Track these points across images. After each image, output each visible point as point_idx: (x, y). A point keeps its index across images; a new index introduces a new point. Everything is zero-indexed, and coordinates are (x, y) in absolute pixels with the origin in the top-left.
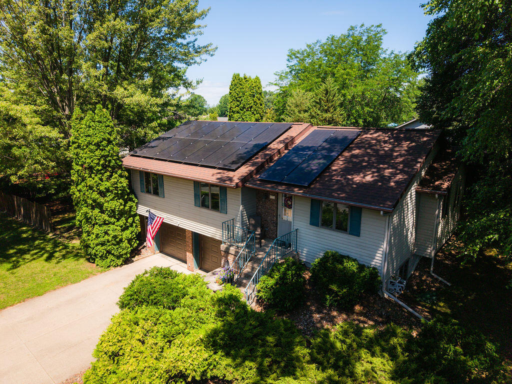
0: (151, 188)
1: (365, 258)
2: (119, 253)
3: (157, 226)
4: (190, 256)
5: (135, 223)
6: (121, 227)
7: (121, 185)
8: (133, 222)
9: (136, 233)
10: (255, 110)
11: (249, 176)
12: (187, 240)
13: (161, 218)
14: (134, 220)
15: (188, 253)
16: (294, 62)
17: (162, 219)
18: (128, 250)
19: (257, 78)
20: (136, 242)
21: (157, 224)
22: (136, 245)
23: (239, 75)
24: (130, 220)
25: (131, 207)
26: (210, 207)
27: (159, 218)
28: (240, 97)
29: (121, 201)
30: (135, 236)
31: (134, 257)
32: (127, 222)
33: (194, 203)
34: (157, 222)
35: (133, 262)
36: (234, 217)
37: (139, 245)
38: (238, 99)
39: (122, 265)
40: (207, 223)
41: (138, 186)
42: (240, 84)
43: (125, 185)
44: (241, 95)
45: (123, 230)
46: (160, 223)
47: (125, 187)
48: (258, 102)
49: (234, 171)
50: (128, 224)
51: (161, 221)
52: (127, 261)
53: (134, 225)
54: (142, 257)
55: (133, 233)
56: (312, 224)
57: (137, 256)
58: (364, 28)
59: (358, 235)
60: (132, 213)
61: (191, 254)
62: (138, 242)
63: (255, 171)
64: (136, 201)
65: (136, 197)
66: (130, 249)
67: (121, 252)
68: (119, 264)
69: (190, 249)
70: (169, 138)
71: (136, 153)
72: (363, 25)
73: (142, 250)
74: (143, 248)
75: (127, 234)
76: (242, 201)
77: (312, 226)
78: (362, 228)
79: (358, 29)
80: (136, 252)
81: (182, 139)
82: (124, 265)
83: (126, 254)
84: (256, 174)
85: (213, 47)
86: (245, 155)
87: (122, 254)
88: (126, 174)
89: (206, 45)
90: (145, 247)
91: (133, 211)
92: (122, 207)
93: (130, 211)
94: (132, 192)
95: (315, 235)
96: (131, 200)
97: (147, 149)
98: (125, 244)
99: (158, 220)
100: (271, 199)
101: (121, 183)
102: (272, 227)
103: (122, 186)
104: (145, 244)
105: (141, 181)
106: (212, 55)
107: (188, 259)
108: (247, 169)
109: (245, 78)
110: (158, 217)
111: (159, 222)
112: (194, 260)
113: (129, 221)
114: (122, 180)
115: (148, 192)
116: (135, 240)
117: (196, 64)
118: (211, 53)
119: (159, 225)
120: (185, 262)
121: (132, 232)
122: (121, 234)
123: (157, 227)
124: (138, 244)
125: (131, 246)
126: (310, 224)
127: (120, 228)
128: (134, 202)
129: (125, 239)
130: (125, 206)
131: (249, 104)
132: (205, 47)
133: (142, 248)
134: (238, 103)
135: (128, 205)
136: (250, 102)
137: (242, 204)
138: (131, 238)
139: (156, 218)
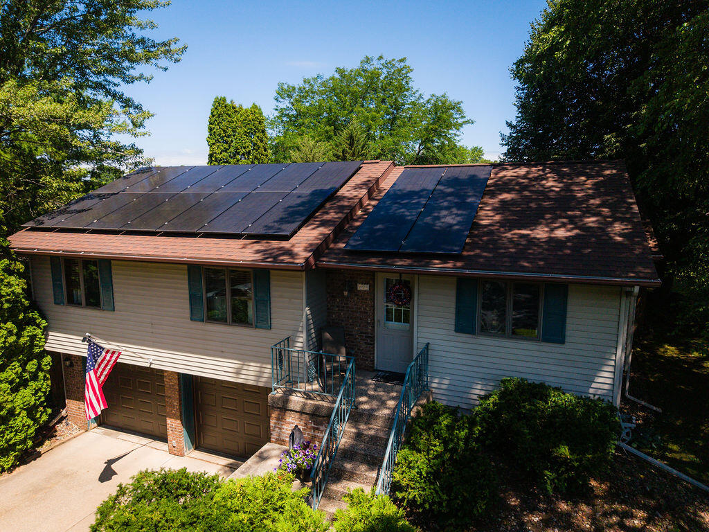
0: (81, 293)
1: (576, 383)
2: (7, 442)
3: (104, 370)
4: (175, 426)
5: (42, 370)
6: (11, 383)
7: (9, 290)
8: (39, 368)
9: (45, 393)
10: (256, 157)
11: (324, 245)
12: (168, 393)
13: (114, 353)
14: (40, 365)
15: (169, 421)
16: (285, 104)
17: (115, 356)
18: (29, 432)
19: (255, 107)
20: (45, 411)
21: (106, 366)
22: (45, 418)
23: (224, 100)
24: (32, 366)
25: (33, 337)
26: (229, 319)
27: (109, 355)
28: (229, 136)
29: (9, 325)
30: (43, 399)
31: (41, 444)
32: (24, 370)
33: (189, 315)
34: (105, 362)
35: (39, 455)
36: (289, 333)
37: (51, 417)
38: (225, 138)
39: (14, 467)
40: (222, 354)
41: (47, 292)
42: (227, 114)
43: (18, 290)
44: (230, 132)
45: (15, 390)
46: (111, 362)
47: (17, 295)
48: (261, 144)
49: (287, 238)
50: (26, 375)
51: (114, 358)
52: (27, 456)
53: (41, 375)
54: (58, 443)
55: (40, 394)
56: (460, 329)
57: (47, 442)
58: (382, 61)
59: (560, 339)
60: (36, 350)
61: (179, 422)
62: (49, 411)
63: (331, 236)
64: (44, 323)
65: (43, 317)
66: (32, 430)
67: (11, 439)
68: (6, 467)
69: (175, 411)
70: (112, 194)
71: (42, 223)
72: (381, 58)
73: (59, 427)
74: (60, 422)
75: (26, 396)
76: (308, 298)
77: (461, 335)
78: (568, 327)
79: (375, 62)
80: (45, 433)
81: (143, 195)
82: (19, 466)
83: (24, 441)
84: (335, 241)
85: (180, 45)
86: (301, 208)
87: (15, 444)
88: (20, 266)
89: (165, 39)
90: (63, 418)
91: (37, 345)
92: (12, 339)
93: (32, 346)
94: (35, 306)
95: (467, 351)
96: (32, 322)
97: (66, 216)
98: (22, 420)
99: (108, 358)
100: (360, 291)
101: (9, 285)
102: (364, 346)
103: (13, 292)
104: (64, 413)
105: (54, 280)
106: (177, 61)
107: (169, 432)
108: (316, 233)
109: (234, 108)
110: (108, 351)
111: (109, 361)
112: (184, 432)
113: (28, 367)
114: (12, 279)
115: (72, 301)
116: (44, 407)
117: (142, 81)
118: (176, 56)
119: (109, 367)
120: (163, 438)
121: (36, 392)
122: (10, 398)
123: (105, 373)
124: (50, 415)
125: (35, 420)
126: (456, 331)
127: (7, 385)
128: (38, 326)
129: (22, 409)
130: (19, 335)
131: (245, 148)
132: (164, 44)
133: (58, 423)
134: (227, 146)
135: (26, 333)
136: (247, 144)
137: (308, 305)
138: (35, 403)
139: (104, 353)
